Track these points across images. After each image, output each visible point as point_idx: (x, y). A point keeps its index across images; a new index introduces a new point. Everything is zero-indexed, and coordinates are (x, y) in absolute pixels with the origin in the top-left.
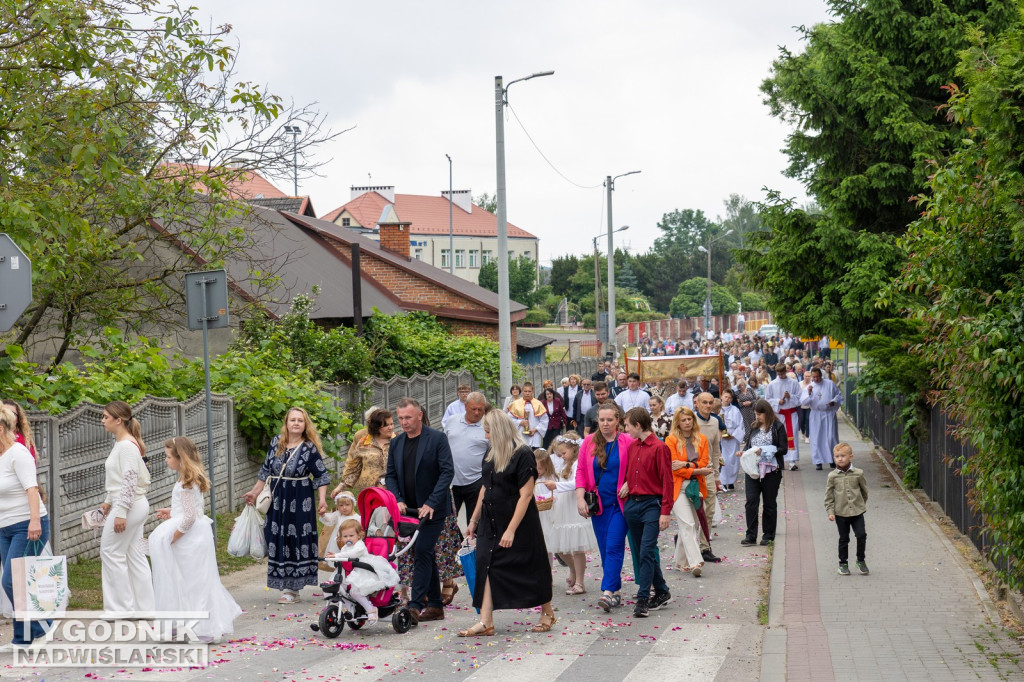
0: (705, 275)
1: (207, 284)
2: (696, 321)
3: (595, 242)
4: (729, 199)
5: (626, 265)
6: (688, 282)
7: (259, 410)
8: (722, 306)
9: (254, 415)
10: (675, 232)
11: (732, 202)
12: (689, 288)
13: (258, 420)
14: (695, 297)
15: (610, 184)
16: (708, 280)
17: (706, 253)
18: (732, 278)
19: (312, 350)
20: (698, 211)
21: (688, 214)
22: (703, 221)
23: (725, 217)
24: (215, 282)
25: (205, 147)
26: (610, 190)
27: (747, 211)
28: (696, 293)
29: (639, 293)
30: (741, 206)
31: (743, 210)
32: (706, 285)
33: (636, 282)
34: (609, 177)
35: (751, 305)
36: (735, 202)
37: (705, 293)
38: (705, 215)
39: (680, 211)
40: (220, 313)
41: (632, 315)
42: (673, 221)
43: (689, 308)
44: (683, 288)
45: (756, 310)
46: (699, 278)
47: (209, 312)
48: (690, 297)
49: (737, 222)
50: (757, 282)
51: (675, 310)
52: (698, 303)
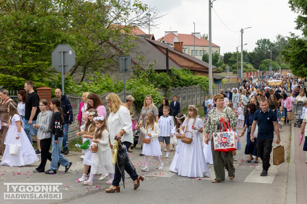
0: (270, 58)
1: (125, 59)
2: (267, 72)
3: (237, 48)
4: (277, 36)
5: (246, 55)
6: (265, 60)
7: (139, 96)
8: (275, 68)
9: (138, 98)
10: (261, 45)
11: (278, 37)
12: (265, 62)
13: (139, 99)
14: (267, 65)
15: (242, 31)
16: (271, 60)
17: (270, 52)
18: (278, 59)
19: (154, 79)
20: (268, 39)
21: (265, 40)
22: (270, 42)
23: (276, 41)
24: (127, 59)
25: (125, 19)
26: (242, 33)
27: (283, 39)
28: (267, 64)
29: (250, 64)
30: (281, 38)
31: (281, 39)
32: (270, 61)
33: (249, 60)
34: (242, 29)
35: (283, 68)
36: (279, 37)
37: (270, 64)
38: (270, 41)
39: (263, 39)
40: (128, 68)
41: (248, 70)
42: (261, 42)
43: (265, 68)
44: (263, 62)
45: (285, 69)
46: (268, 59)
47: (125, 67)
48: (265, 65)
49: (280, 42)
50: (287, 61)
51: (261, 69)
52: (267, 67)
